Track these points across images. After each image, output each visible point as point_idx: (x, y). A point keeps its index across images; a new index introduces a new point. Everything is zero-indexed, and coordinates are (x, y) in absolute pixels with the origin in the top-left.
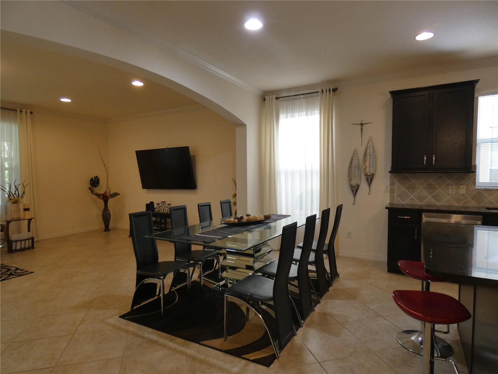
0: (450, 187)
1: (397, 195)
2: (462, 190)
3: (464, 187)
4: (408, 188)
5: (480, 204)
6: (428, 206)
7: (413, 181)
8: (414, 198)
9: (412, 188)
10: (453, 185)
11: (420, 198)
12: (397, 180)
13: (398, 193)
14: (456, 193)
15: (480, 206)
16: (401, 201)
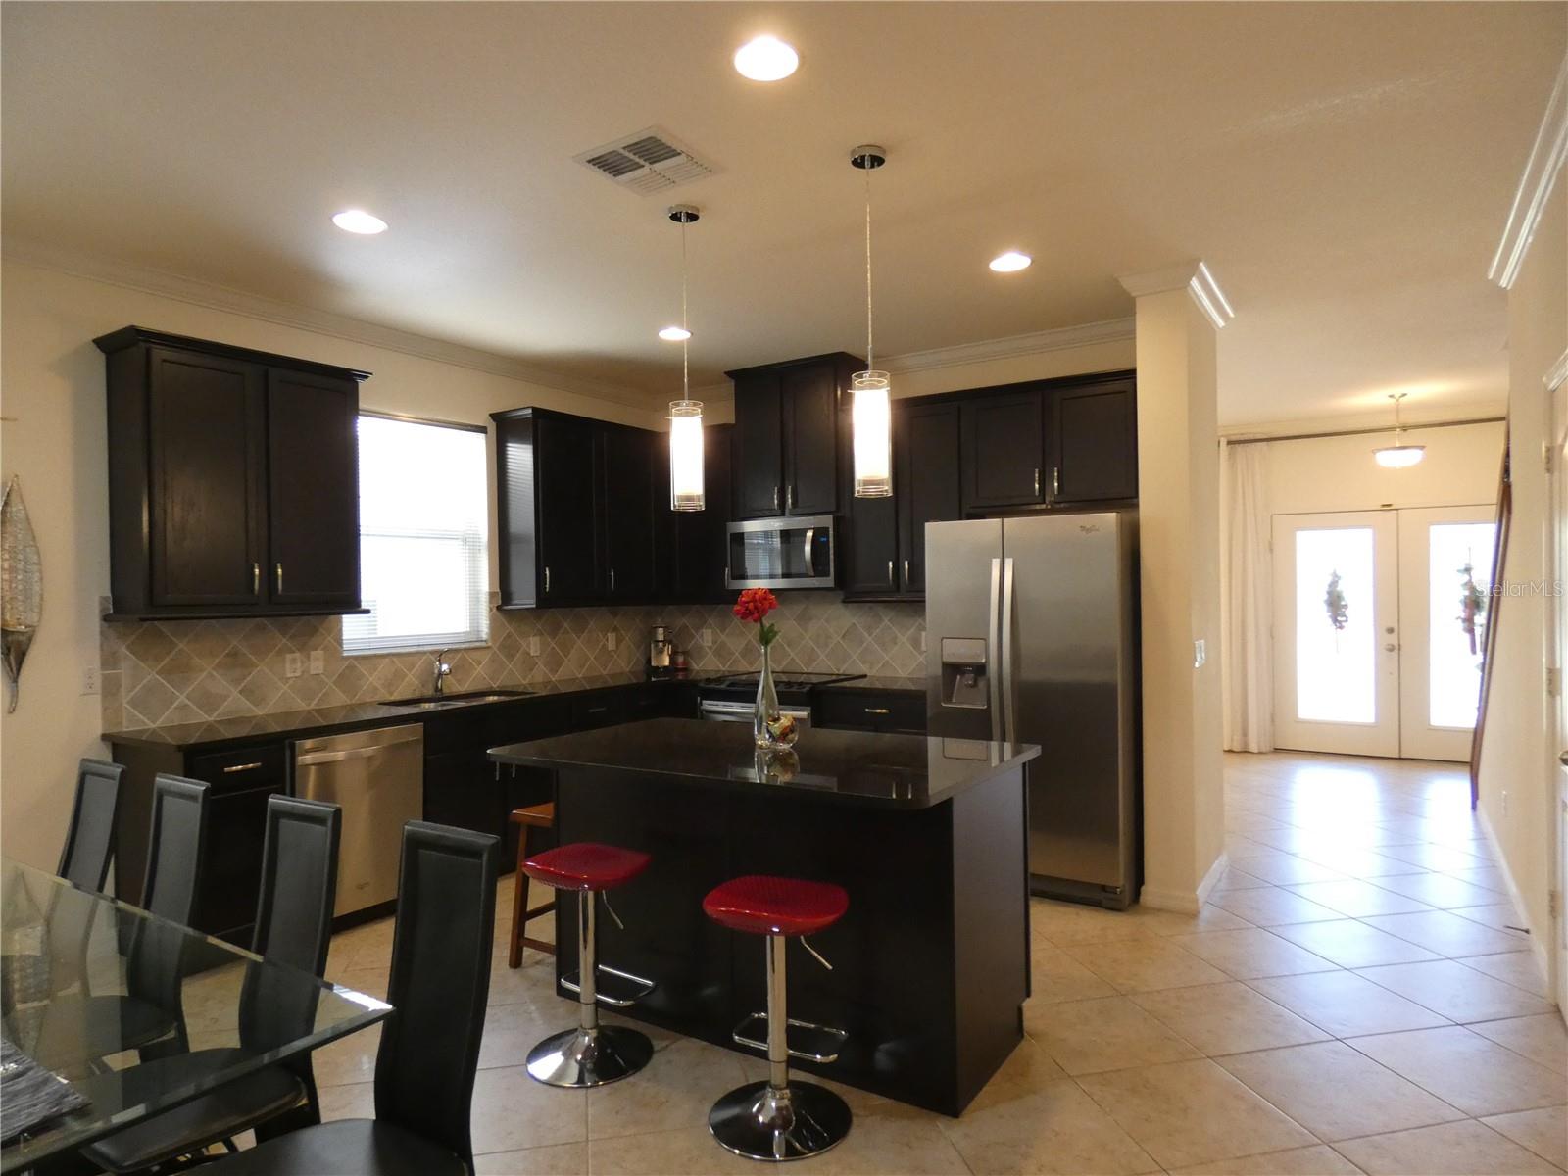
0: (289, 656)
1: (128, 702)
2: (317, 663)
3: (320, 652)
4: (166, 673)
5: (355, 696)
6: (230, 722)
7: (181, 646)
8: (189, 703)
9: (179, 671)
10: (294, 652)
11: (208, 701)
12: (128, 647)
13: (133, 694)
14: (303, 672)
15: (353, 702)
16: (146, 721)
